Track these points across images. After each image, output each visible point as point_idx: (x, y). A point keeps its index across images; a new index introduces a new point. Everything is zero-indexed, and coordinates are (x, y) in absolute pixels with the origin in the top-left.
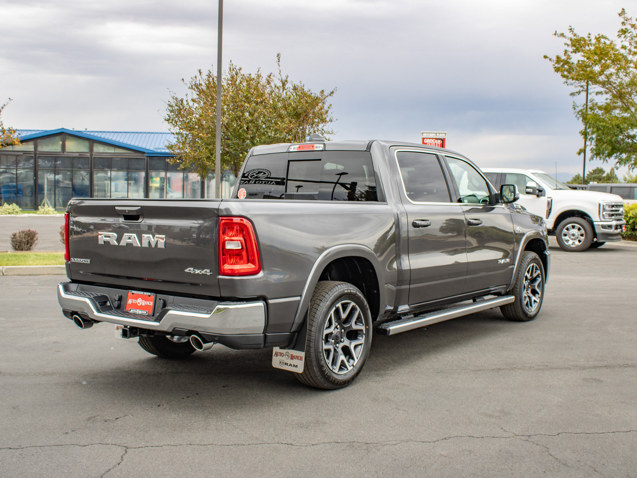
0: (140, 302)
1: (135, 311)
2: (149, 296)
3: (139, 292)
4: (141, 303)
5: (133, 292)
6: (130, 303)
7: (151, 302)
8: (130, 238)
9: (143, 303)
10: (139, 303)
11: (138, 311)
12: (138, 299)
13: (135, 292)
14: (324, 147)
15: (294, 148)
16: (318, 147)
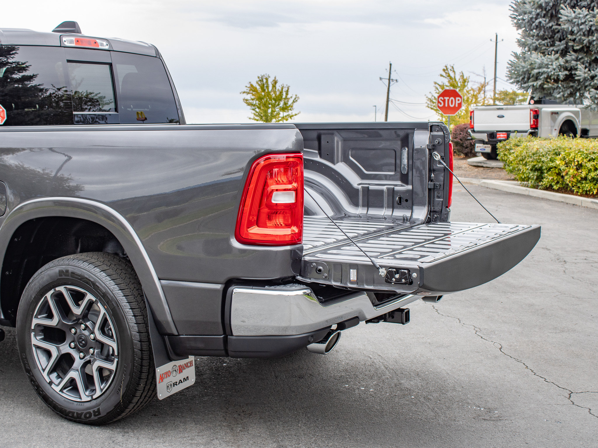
14: (111, 46)
15: (68, 40)
16: (102, 45)
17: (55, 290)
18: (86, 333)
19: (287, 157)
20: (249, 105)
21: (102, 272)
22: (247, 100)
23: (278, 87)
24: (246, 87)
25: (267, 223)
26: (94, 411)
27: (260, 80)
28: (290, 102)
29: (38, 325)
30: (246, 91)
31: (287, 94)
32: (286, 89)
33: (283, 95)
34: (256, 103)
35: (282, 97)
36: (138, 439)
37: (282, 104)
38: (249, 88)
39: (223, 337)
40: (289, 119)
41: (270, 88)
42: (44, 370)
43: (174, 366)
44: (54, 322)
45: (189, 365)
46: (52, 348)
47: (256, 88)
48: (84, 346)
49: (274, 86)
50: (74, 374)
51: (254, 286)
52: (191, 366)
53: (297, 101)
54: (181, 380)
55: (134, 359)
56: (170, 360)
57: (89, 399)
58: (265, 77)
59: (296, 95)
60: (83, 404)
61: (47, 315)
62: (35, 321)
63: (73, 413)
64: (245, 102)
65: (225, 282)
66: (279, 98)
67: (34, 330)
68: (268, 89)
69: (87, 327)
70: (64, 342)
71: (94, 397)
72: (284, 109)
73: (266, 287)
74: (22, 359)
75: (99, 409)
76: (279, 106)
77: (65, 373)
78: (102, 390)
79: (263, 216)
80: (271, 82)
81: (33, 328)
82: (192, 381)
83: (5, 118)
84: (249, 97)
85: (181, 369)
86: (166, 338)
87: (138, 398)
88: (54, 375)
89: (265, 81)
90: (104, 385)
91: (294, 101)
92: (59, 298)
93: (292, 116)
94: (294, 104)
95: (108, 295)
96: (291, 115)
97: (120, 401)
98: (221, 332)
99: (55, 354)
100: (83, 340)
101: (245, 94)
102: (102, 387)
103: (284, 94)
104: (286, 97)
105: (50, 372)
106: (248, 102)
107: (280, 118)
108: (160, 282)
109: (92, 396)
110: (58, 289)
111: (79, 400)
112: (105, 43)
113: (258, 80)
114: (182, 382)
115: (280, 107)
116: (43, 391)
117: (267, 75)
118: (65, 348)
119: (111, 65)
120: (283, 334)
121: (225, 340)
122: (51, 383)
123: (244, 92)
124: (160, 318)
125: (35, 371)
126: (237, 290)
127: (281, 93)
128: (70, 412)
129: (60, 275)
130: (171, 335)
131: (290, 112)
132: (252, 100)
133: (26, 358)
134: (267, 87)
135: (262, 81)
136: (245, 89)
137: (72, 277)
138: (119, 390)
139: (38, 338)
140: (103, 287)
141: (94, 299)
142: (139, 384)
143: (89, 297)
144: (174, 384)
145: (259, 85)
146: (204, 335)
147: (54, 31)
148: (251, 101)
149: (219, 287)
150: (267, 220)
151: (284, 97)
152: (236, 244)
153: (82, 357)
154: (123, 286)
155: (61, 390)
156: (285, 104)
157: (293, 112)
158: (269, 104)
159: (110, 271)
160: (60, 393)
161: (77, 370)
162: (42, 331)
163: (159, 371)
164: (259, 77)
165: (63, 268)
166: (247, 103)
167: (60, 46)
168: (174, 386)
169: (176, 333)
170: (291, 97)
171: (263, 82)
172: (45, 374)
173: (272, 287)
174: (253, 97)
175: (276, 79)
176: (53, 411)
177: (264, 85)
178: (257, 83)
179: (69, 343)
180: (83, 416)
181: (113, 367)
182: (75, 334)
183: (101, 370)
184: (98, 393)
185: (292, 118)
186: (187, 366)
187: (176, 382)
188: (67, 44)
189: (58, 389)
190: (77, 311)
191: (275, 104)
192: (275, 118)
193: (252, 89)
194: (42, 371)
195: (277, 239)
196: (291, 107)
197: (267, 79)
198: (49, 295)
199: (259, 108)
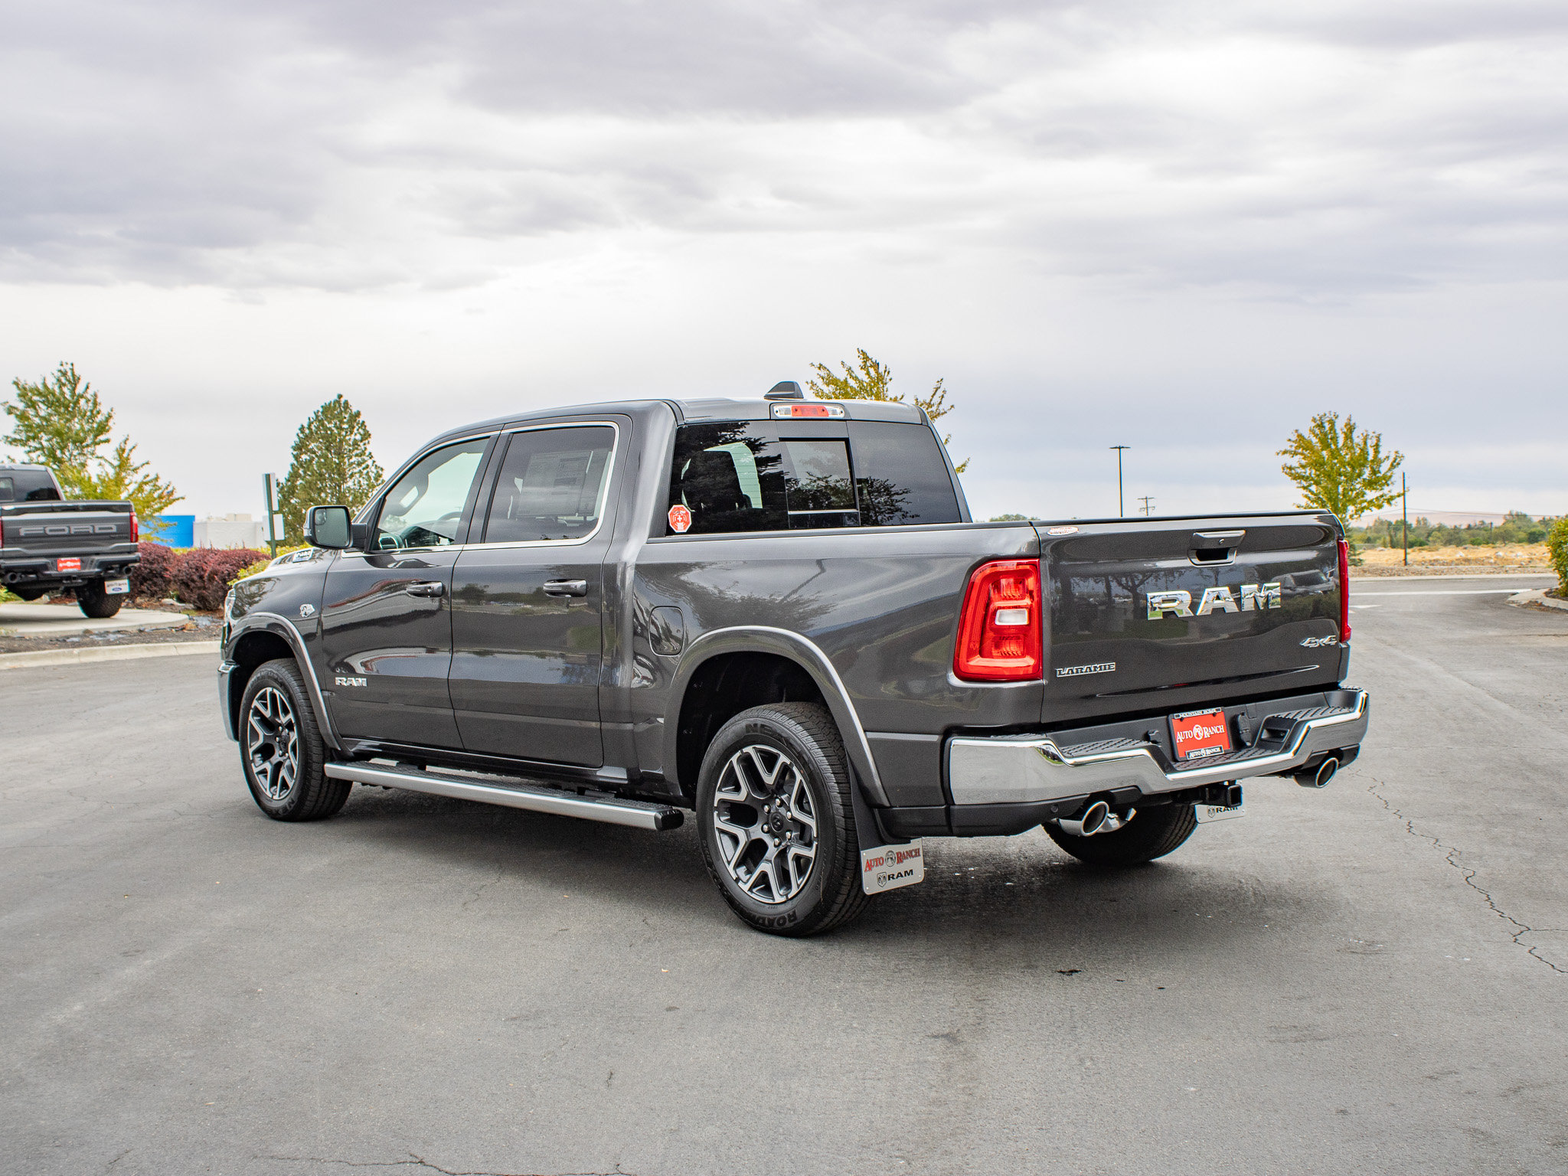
0: (1199, 732)
1: (1197, 753)
2: (1214, 715)
3: (1193, 712)
4: (1201, 735)
5: (1182, 715)
6: (1181, 741)
7: (1220, 727)
8: (1218, 598)
9: (1206, 733)
10: (1198, 736)
11: (1203, 751)
12: (1195, 728)
13: (1186, 713)
14: (846, 413)
15: (782, 410)
16: (834, 412)
17: (742, 752)
18: (782, 810)
19: (1018, 564)
20: (1295, 478)
21: (798, 725)
22: (1291, 468)
23: (1357, 437)
24: (1290, 440)
25: (993, 652)
26: (789, 915)
27: (1318, 426)
28: (1384, 468)
29: (722, 801)
30: (1289, 448)
31: (1377, 451)
32: (1375, 441)
33: (1367, 453)
34: (1310, 474)
35: (1366, 459)
36: (843, 951)
37: (1367, 473)
38: (1295, 442)
39: (945, 808)
40: (1385, 504)
41: (1341, 441)
42: (729, 863)
43: (889, 852)
44: (741, 797)
45: (914, 853)
46: (739, 832)
47: (1310, 442)
48: (779, 828)
49: (1349, 436)
50: (766, 867)
51: (977, 736)
52: (916, 856)
53: (1399, 464)
54: (900, 873)
55: (836, 842)
56: (883, 843)
57: (783, 899)
58: (1328, 419)
59: (1397, 452)
60: (776, 906)
61: (733, 787)
62: (719, 796)
63: (764, 919)
64: (1286, 473)
65: (942, 732)
66: (1359, 462)
67: (717, 809)
68: (1336, 444)
69: (782, 803)
70: (755, 823)
71: (790, 896)
72: (1371, 484)
73: (992, 736)
74: (703, 847)
75: (794, 912)
76: (1362, 478)
77: (756, 865)
78: (798, 886)
79: (988, 643)
80: (1342, 430)
81: (715, 805)
82: (918, 877)
83: (689, 523)
84: (1295, 461)
85: (901, 858)
86: (876, 811)
87: (845, 897)
88: (742, 870)
89: (1327, 426)
90: (801, 879)
91: (1392, 465)
92: (747, 762)
93: (1392, 498)
94: (1395, 470)
95: (804, 756)
96: (1388, 497)
97: (820, 899)
98: (943, 801)
99: (743, 840)
100: (778, 821)
101: (1287, 456)
102: (799, 882)
103: (1371, 452)
104: (1376, 457)
105: (738, 865)
106: (1293, 471)
107: (1365, 504)
108: (866, 735)
109: (787, 895)
110: (745, 750)
111: (771, 901)
112: (839, 410)
113: (1314, 424)
114: (902, 876)
115: (1364, 480)
116: (727, 891)
117: (1333, 414)
118: (757, 832)
119: (847, 441)
120: (1016, 801)
121: (948, 811)
122: (738, 880)
123: (1285, 452)
124: (867, 783)
125: (717, 864)
126: (957, 742)
127: (1364, 451)
128: (759, 918)
129: (748, 731)
130: (881, 807)
131: (1386, 489)
132: (1303, 467)
133: (707, 847)
134: (1335, 439)
135: (1321, 426)
136: (1287, 446)
137: (761, 733)
138: (819, 884)
139: (723, 818)
140: (800, 746)
141: (788, 762)
142: (843, 877)
143: (783, 759)
144: (889, 876)
145: (1316, 436)
146: (921, 806)
147: (767, 397)
148: (1300, 470)
149: (935, 738)
150: (993, 649)
151: (1371, 457)
152: (955, 681)
153: (777, 844)
154: (825, 744)
155: (750, 890)
156: (1374, 472)
157: (1395, 489)
158: (1340, 475)
159: (809, 724)
160: (749, 893)
161: (770, 861)
162: (726, 809)
163: (866, 855)
164: (1314, 420)
165: (751, 721)
166: (1291, 475)
167: (770, 419)
168: (889, 879)
169: (888, 805)
170: (1388, 457)
171: (1324, 429)
172: (730, 868)
173: (999, 737)
174: (1304, 462)
175: (1352, 423)
176: (741, 918)
177: (1326, 435)
178: (1312, 431)
179: (761, 826)
180: (775, 924)
181: (810, 853)
182: (769, 812)
183: (797, 858)
184: (794, 891)
185: (1393, 502)
186: (910, 854)
187: (893, 875)
188: (779, 415)
189: (746, 888)
190: (769, 779)
191: (1352, 475)
192: (1354, 505)
193: (1302, 443)
194: (726, 864)
195: (1007, 673)
196: (1386, 480)
197: (1332, 423)
198: (734, 759)
199: (1317, 483)
